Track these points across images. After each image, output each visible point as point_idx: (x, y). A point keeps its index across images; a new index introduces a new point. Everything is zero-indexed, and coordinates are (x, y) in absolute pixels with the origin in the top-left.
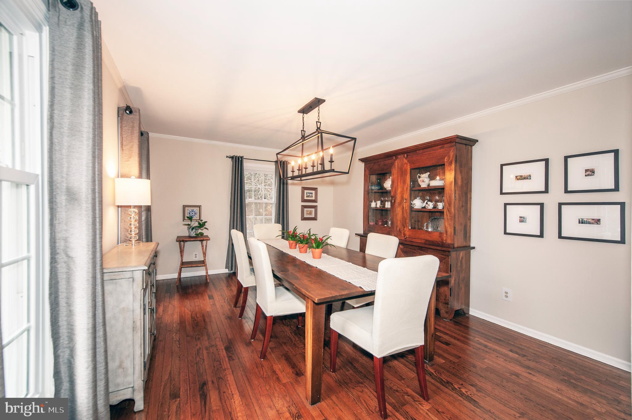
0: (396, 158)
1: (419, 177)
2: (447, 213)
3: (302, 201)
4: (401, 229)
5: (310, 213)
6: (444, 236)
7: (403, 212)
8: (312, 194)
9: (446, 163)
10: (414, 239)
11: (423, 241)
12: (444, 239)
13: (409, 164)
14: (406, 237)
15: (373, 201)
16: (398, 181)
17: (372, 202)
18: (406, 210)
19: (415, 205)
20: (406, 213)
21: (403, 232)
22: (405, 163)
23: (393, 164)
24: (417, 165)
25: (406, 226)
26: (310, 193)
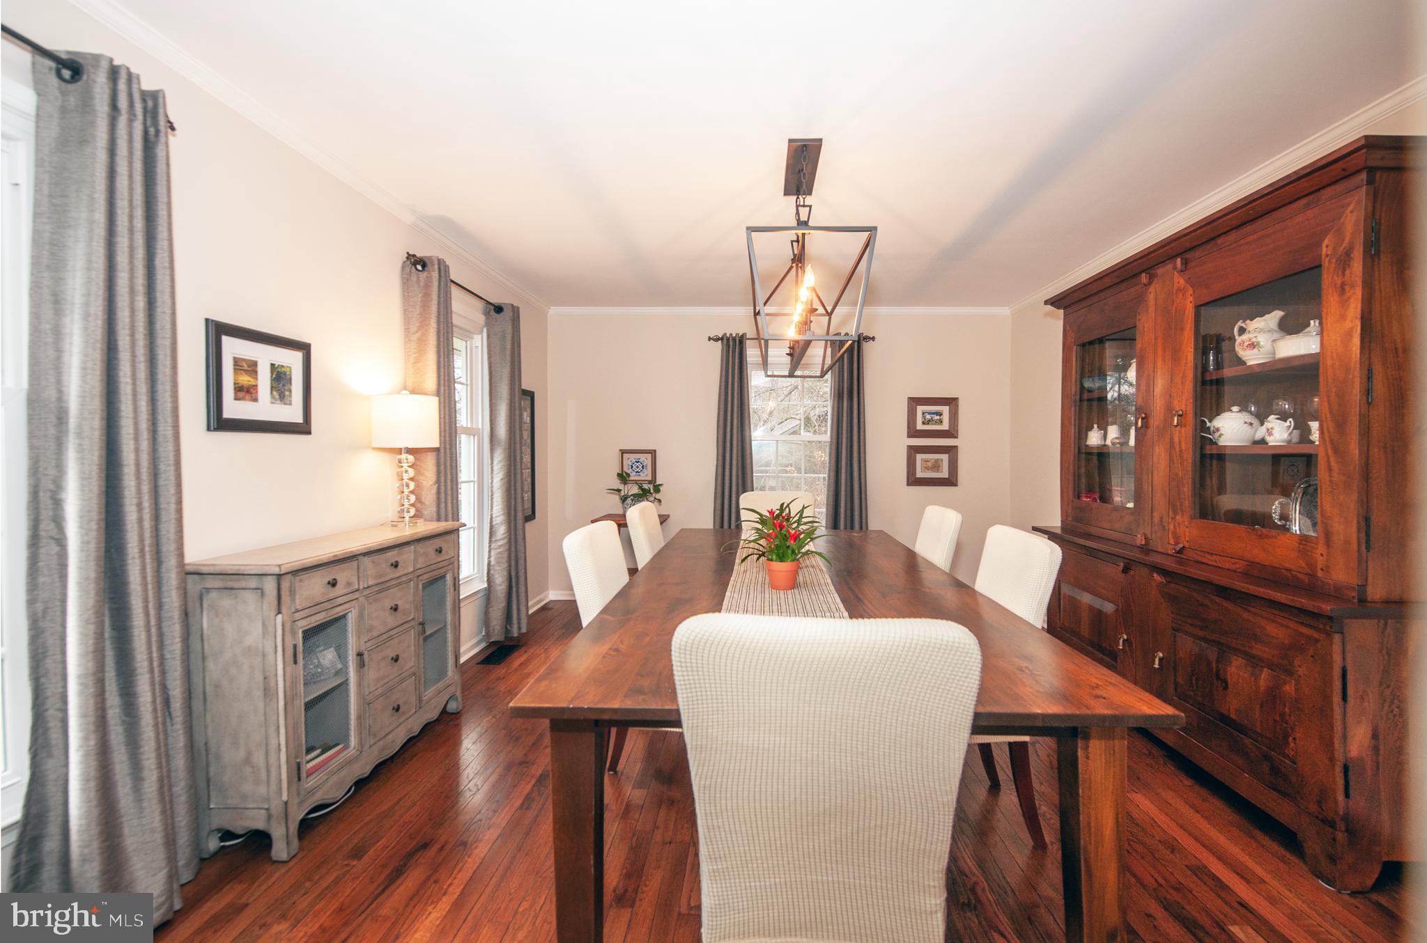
0: (1152, 278)
1: (1242, 331)
2: (1328, 461)
3: (910, 435)
4: (1165, 519)
5: (936, 466)
6: (1319, 551)
7: (1171, 460)
8: (939, 414)
9: (1326, 263)
10: (1209, 557)
11: (1240, 566)
12: (1319, 566)
13: (1190, 291)
14: (1181, 546)
15: (1095, 426)
16: (1155, 353)
17: (1091, 428)
18: (1181, 451)
19: (1217, 435)
20: (1182, 464)
21: (1172, 527)
22: (1179, 290)
23: (1140, 299)
24: (1218, 289)
25: (1181, 505)
26: (933, 413)
